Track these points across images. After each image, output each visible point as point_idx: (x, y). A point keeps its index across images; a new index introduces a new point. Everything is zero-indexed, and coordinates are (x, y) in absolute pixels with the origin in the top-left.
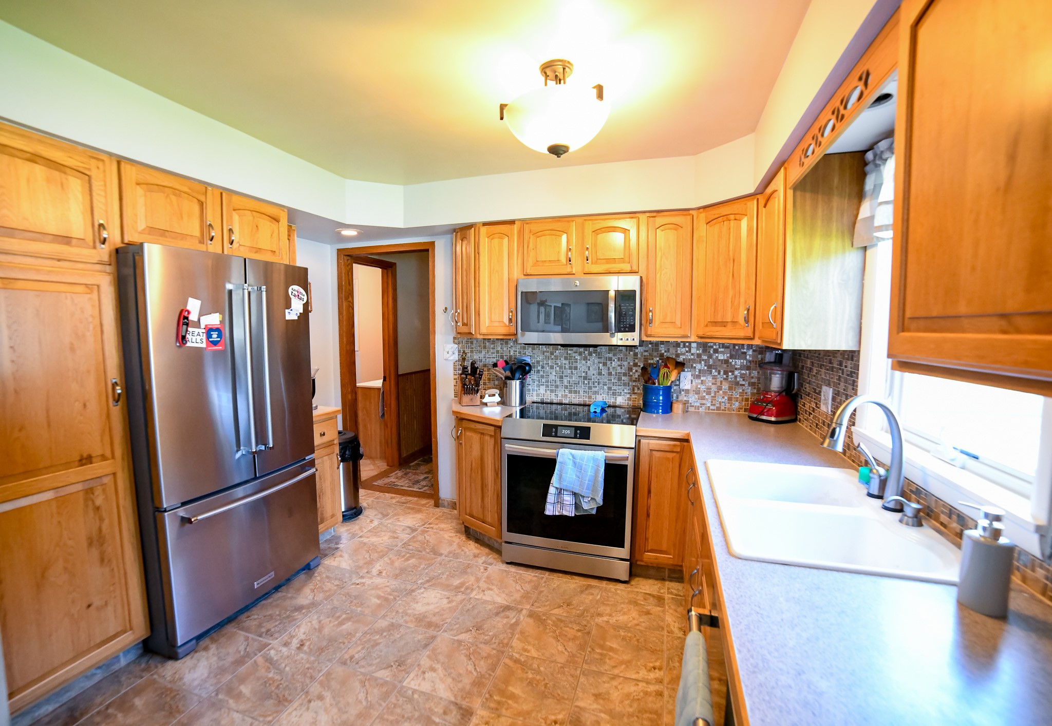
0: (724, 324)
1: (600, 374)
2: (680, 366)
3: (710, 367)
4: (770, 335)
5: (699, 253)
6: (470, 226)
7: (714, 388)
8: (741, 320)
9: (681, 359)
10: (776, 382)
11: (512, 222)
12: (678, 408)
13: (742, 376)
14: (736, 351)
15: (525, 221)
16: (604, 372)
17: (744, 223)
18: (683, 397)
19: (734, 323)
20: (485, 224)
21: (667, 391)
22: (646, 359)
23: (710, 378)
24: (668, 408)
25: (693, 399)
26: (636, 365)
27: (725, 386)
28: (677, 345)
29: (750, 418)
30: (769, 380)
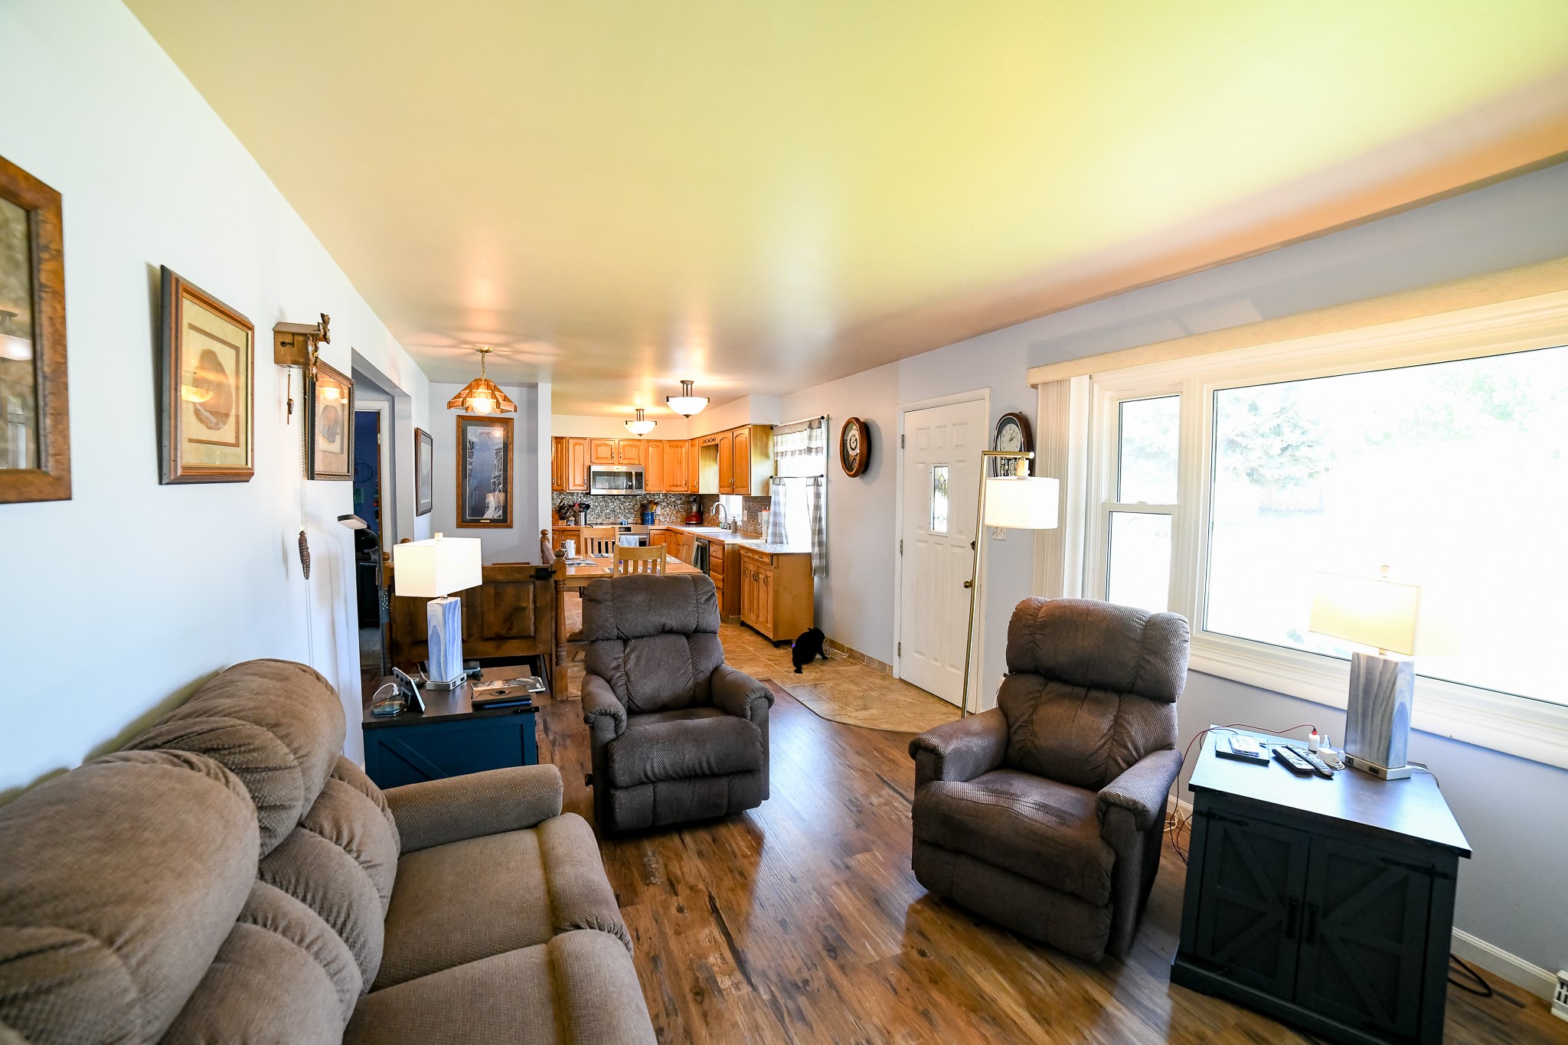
0: (677, 486)
1: (620, 509)
2: (657, 504)
3: (668, 504)
4: (694, 490)
5: (666, 457)
6: (563, 438)
7: (670, 513)
8: (683, 484)
9: (656, 501)
10: (695, 508)
11: (585, 439)
12: (656, 522)
13: (681, 508)
14: (679, 496)
15: (592, 440)
16: (622, 507)
17: (684, 448)
18: (657, 518)
19: (681, 486)
20: (571, 438)
21: (652, 513)
22: (641, 501)
23: (668, 509)
24: (653, 523)
25: (661, 518)
26: (636, 504)
27: (674, 512)
28: (654, 495)
29: (686, 524)
30: (692, 508)
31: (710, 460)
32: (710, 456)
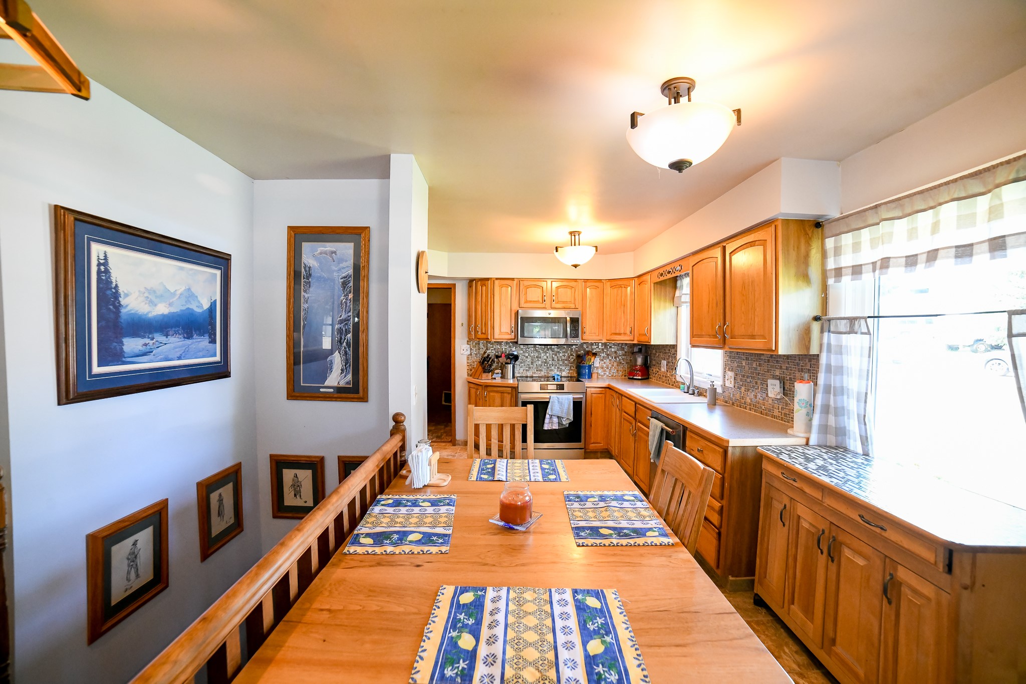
0: (620, 334)
1: (553, 360)
2: (595, 355)
3: (608, 355)
4: (643, 339)
5: (607, 300)
6: (488, 279)
7: (610, 366)
8: (628, 332)
9: (594, 351)
10: (640, 361)
11: (513, 279)
12: (595, 376)
13: (623, 359)
14: (621, 346)
15: (520, 280)
16: (556, 357)
17: (629, 288)
18: (595, 371)
19: (625, 334)
20: (497, 279)
21: (590, 367)
22: (577, 351)
23: (608, 360)
24: (590, 376)
25: (600, 371)
26: (572, 355)
27: (615, 364)
28: (592, 344)
29: (629, 378)
30: (636, 361)
31: (665, 301)
32: (665, 296)
